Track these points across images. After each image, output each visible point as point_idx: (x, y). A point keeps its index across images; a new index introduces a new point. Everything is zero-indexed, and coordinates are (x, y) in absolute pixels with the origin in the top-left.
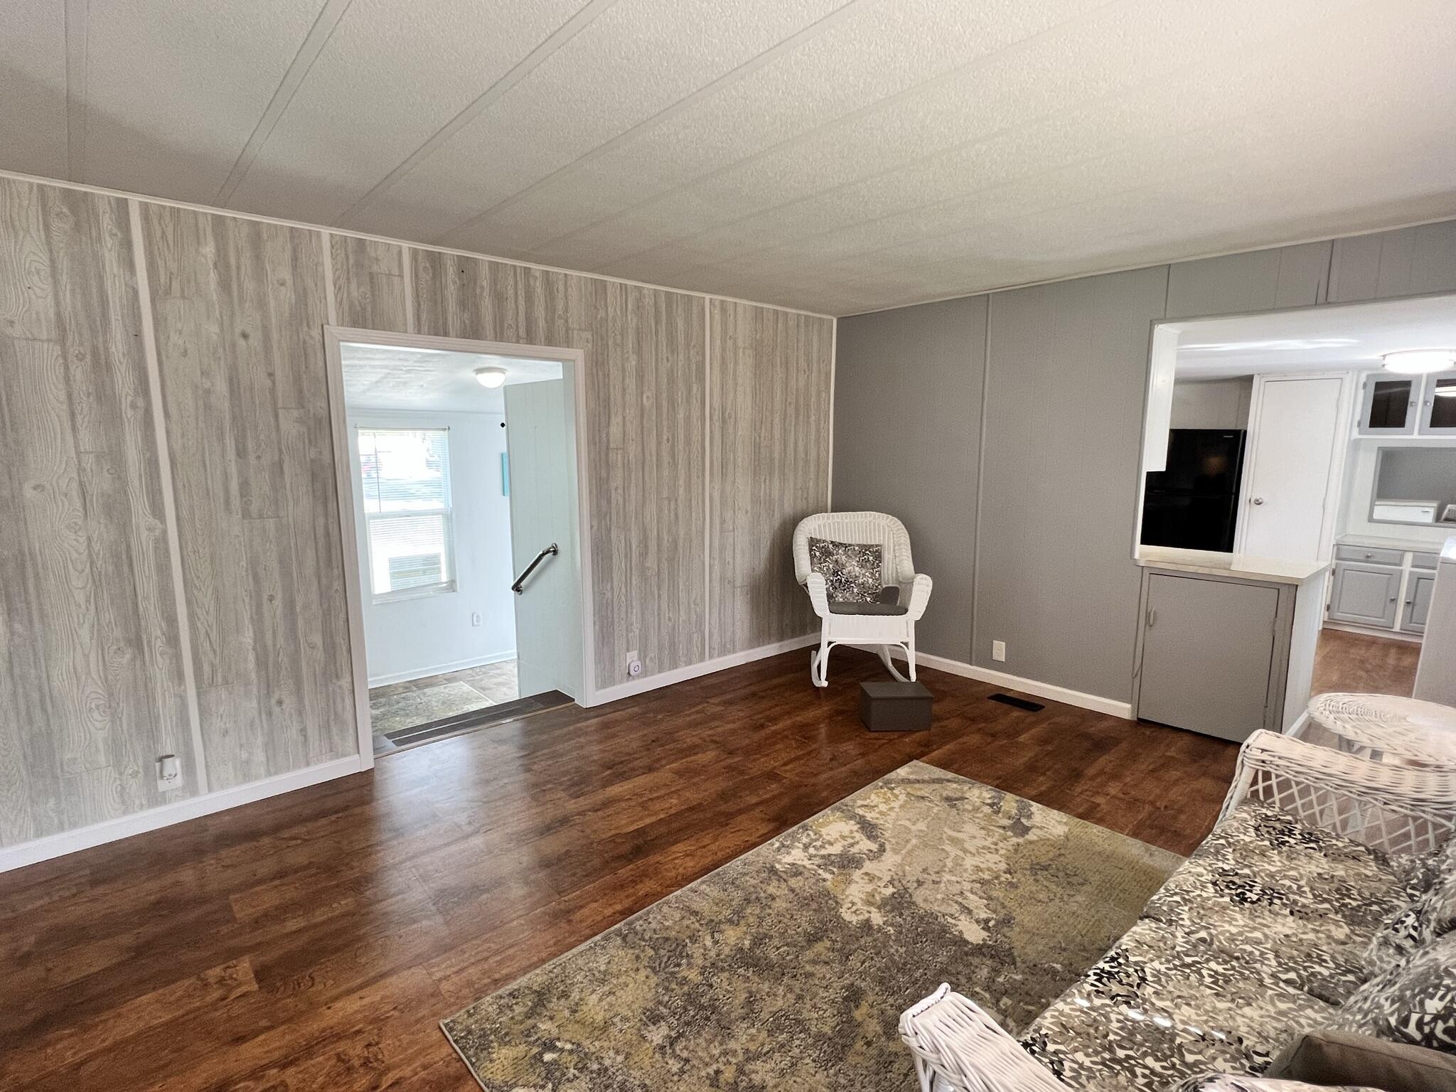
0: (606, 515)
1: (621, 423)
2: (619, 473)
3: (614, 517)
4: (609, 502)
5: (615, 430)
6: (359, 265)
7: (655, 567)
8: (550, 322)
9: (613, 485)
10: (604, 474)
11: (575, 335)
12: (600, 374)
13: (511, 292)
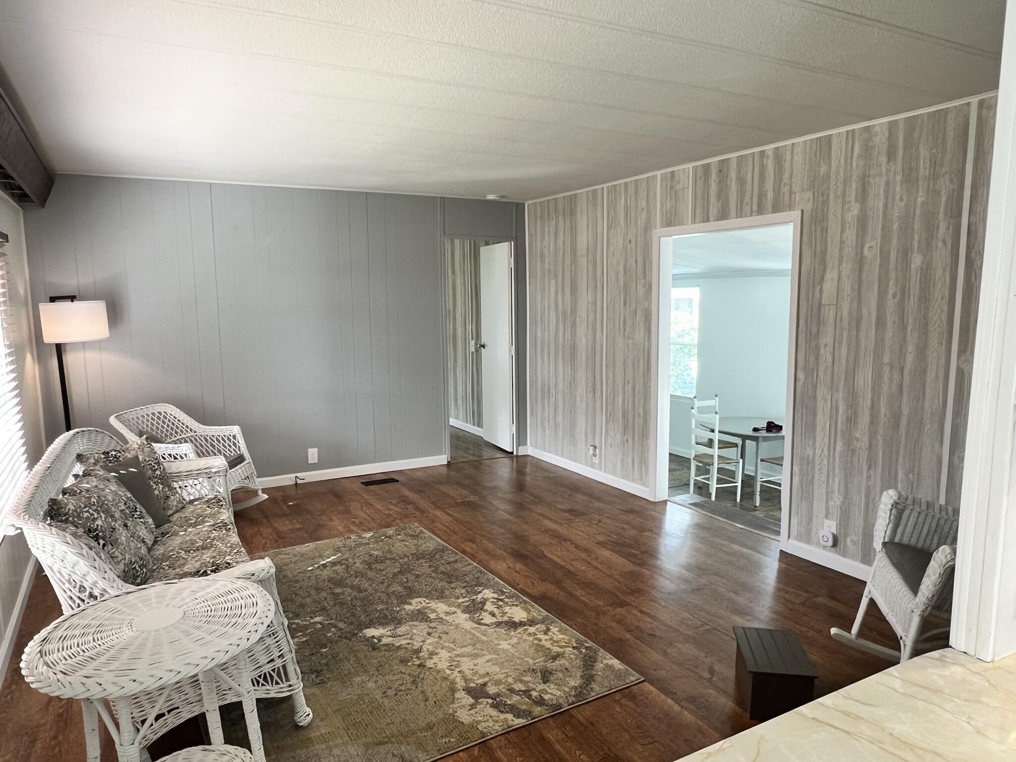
0: (813, 371)
1: (836, 278)
2: (830, 329)
3: (821, 374)
4: (817, 358)
5: (829, 285)
6: (672, 187)
7: (866, 439)
8: (777, 191)
9: (823, 341)
10: (814, 330)
11: (797, 198)
12: (819, 229)
13: (750, 175)
